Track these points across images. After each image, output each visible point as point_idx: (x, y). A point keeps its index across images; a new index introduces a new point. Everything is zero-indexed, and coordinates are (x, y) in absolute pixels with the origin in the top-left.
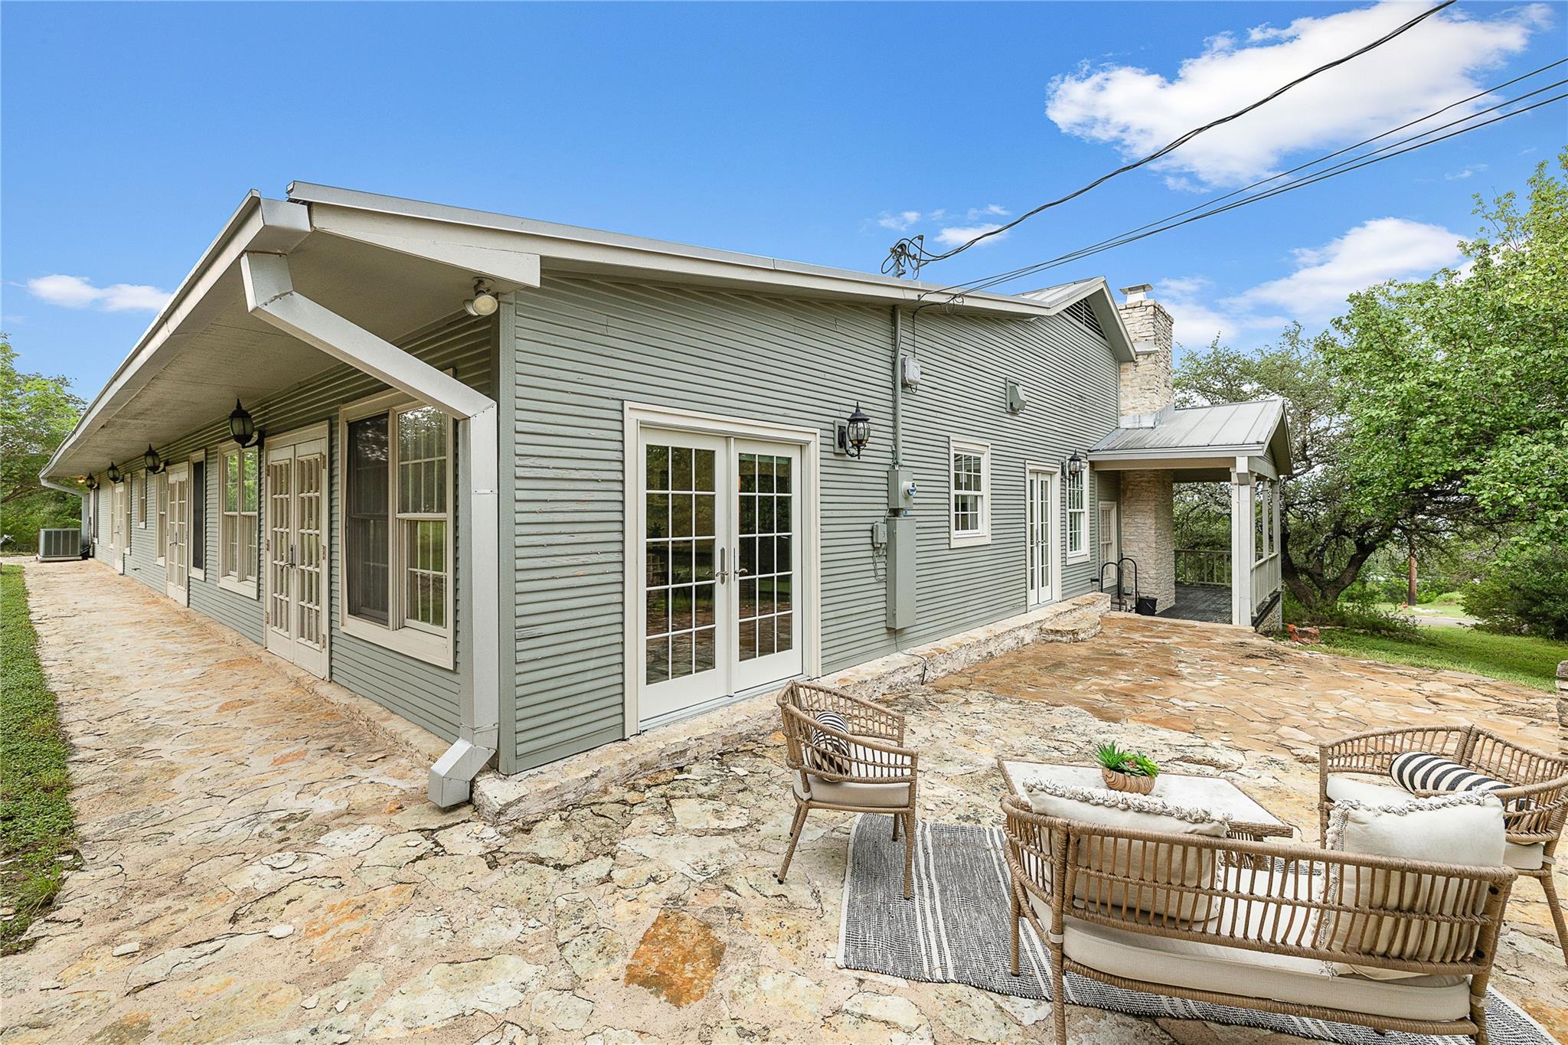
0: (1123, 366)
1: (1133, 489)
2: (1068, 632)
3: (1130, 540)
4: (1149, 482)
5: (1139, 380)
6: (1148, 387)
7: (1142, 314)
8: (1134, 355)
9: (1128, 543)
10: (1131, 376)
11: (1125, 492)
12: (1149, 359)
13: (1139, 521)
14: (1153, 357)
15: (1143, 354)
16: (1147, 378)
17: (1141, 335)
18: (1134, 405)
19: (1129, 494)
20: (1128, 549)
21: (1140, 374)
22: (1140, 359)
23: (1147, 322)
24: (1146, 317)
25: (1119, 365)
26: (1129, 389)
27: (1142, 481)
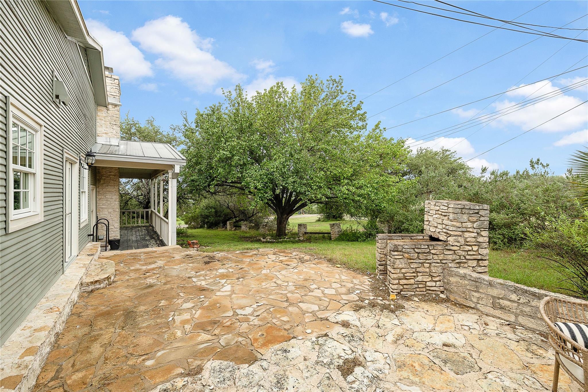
0: (100, 108)
1: (105, 179)
2: (104, 279)
3: (102, 208)
4: (115, 175)
5: (109, 118)
6: (115, 123)
7: (112, 82)
8: (107, 103)
9: (101, 210)
10: (104, 115)
11: (99, 181)
12: (116, 108)
13: (109, 197)
14: (118, 108)
15: (113, 104)
16: (115, 118)
17: (111, 93)
18: (106, 132)
19: (102, 182)
20: (101, 213)
21: (110, 115)
22: (110, 107)
23: (115, 87)
24: (114, 85)
25: (97, 107)
26: (103, 122)
27: (111, 175)
